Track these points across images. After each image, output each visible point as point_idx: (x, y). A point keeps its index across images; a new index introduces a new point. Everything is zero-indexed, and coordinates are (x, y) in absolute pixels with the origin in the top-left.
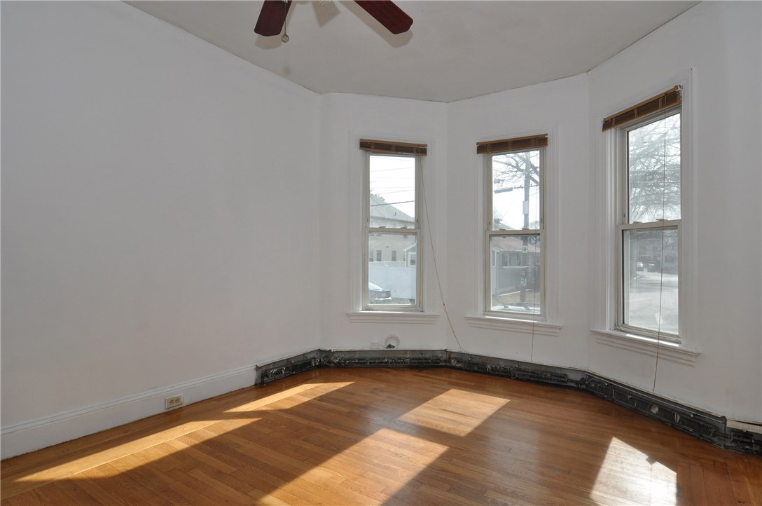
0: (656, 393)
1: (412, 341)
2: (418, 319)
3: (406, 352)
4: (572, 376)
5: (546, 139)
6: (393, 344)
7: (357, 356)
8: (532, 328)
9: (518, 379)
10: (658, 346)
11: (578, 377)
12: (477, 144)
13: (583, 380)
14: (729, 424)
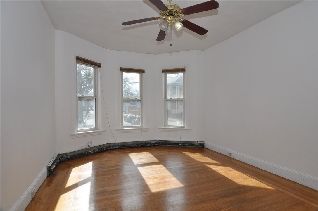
0: (181, 140)
1: (96, 142)
2: (97, 133)
3: (95, 147)
4: (152, 142)
5: (144, 71)
6: (90, 145)
7: (76, 153)
8: (141, 130)
9: (137, 147)
10: (181, 129)
11: (154, 142)
12: (121, 68)
13: (156, 143)
14: (199, 143)
